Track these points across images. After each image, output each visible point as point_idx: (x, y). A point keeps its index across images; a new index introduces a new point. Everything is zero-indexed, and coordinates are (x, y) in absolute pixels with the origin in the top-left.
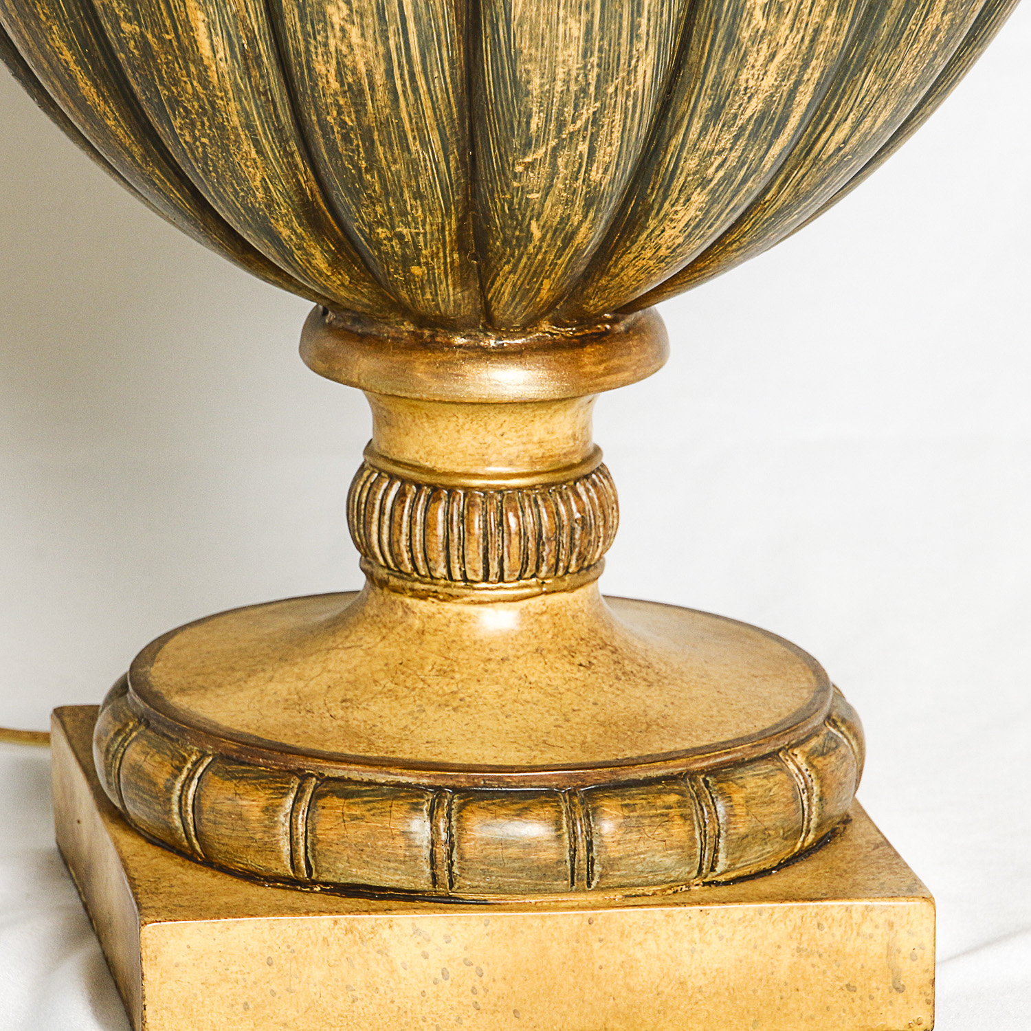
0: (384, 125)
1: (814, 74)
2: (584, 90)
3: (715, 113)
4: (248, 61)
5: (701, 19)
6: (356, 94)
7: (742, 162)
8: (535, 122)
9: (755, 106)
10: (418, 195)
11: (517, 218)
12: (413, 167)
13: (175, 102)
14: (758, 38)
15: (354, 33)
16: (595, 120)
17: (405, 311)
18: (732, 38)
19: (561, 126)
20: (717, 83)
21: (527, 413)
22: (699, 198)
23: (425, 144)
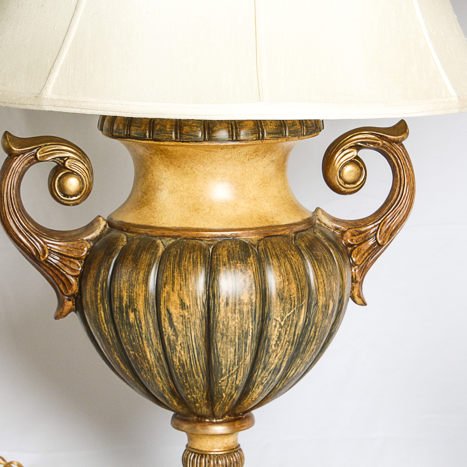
0: (189, 372)
1: (286, 359)
2: (234, 364)
3: (264, 368)
4: (158, 359)
5: (261, 347)
6: (183, 366)
7: (270, 379)
8: (223, 371)
9: (273, 366)
10: (197, 388)
11: (220, 392)
12: (196, 382)
13: (142, 368)
14: (273, 352)
15: (182, 352)
16: (237, 370)
17: (195, 414)
18: (267, 352)
19: (229, 372)
20: (264, 362)
21: (223, 437)
22: (261, 387)
23: (199, 376)
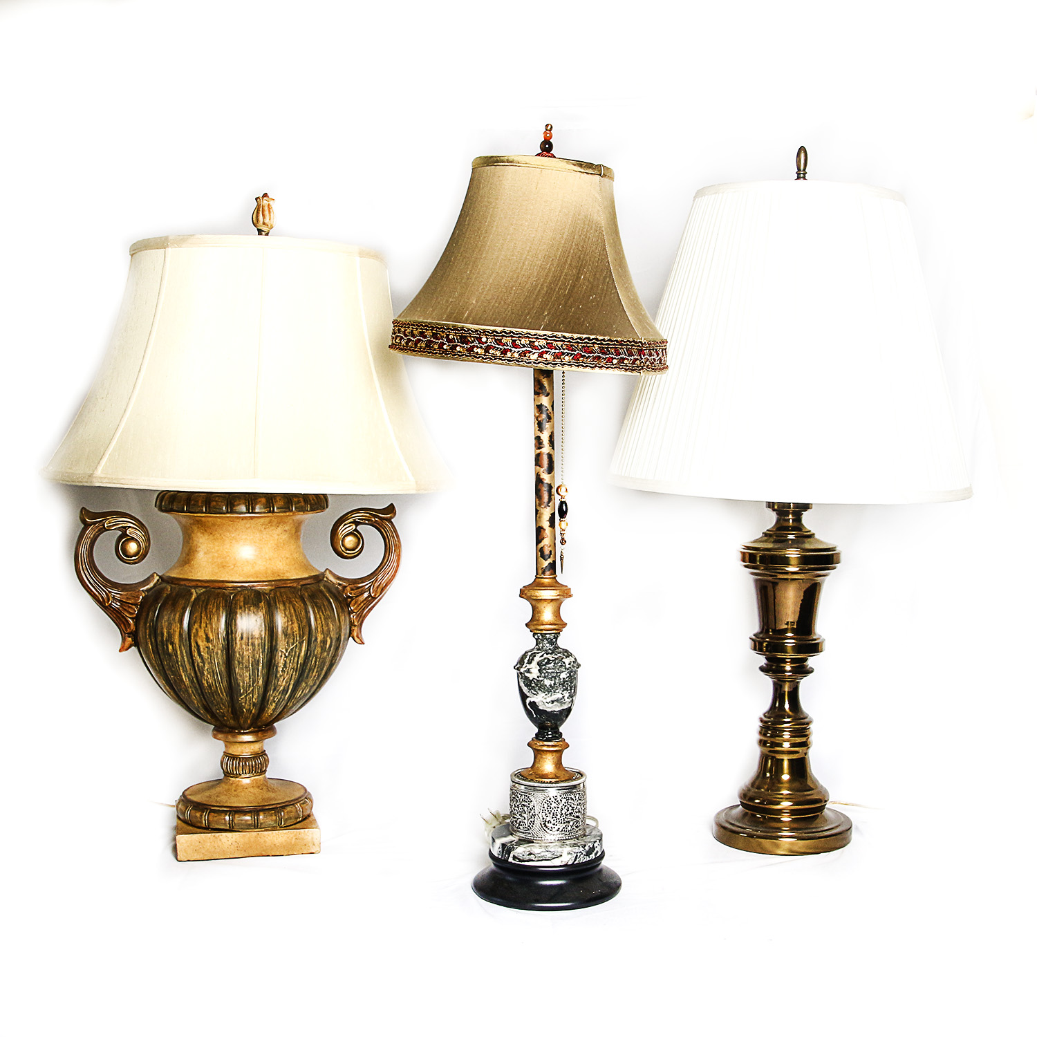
0: (215, 692)
1: (292, 682)
2: (250, 685)
3: (274, 690)
4: (192, 681)
5: (271, 673)
6: (210, 686)
7: (281, 698)
8: (242, 691)
9: (282, 688)
10: (223, 704)
11: (242, 707)
12: (221, 699)
13: (181, 689)
14: (281, 676)
15: (209, 676)
16: (253, 690)
17: (226, 726)
18: (276, 676)
19: (247, 692)
20: (274, 684)
21: (250, 744)
22: (274, 704)
23: (223, 695)
